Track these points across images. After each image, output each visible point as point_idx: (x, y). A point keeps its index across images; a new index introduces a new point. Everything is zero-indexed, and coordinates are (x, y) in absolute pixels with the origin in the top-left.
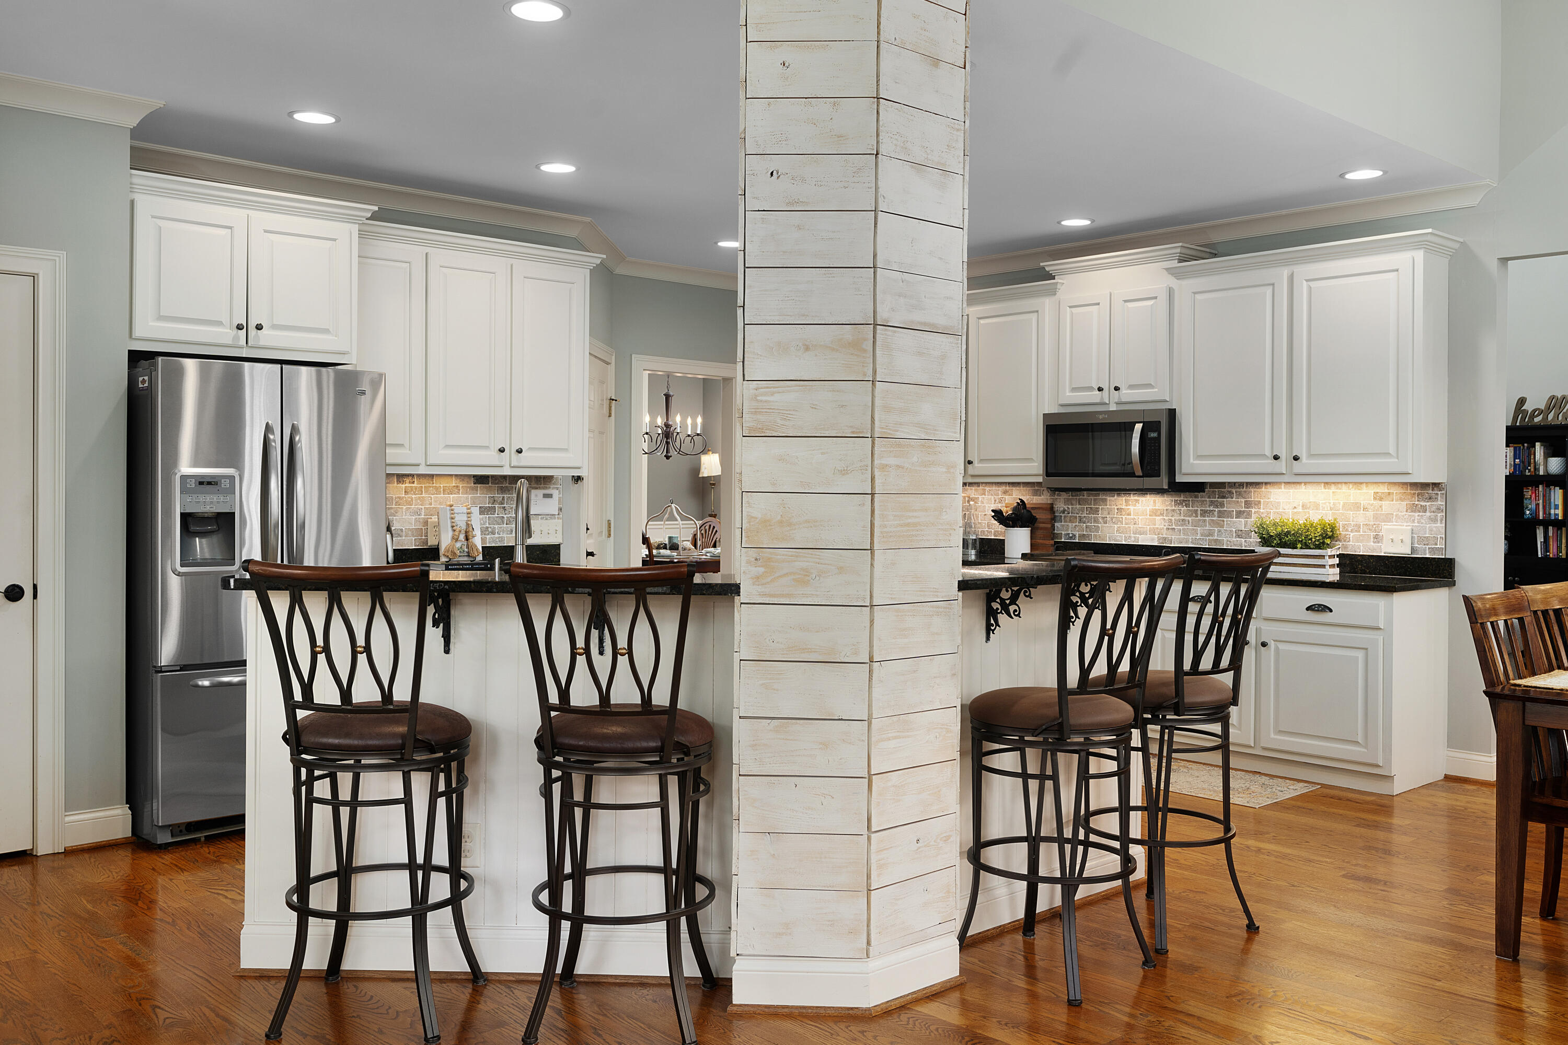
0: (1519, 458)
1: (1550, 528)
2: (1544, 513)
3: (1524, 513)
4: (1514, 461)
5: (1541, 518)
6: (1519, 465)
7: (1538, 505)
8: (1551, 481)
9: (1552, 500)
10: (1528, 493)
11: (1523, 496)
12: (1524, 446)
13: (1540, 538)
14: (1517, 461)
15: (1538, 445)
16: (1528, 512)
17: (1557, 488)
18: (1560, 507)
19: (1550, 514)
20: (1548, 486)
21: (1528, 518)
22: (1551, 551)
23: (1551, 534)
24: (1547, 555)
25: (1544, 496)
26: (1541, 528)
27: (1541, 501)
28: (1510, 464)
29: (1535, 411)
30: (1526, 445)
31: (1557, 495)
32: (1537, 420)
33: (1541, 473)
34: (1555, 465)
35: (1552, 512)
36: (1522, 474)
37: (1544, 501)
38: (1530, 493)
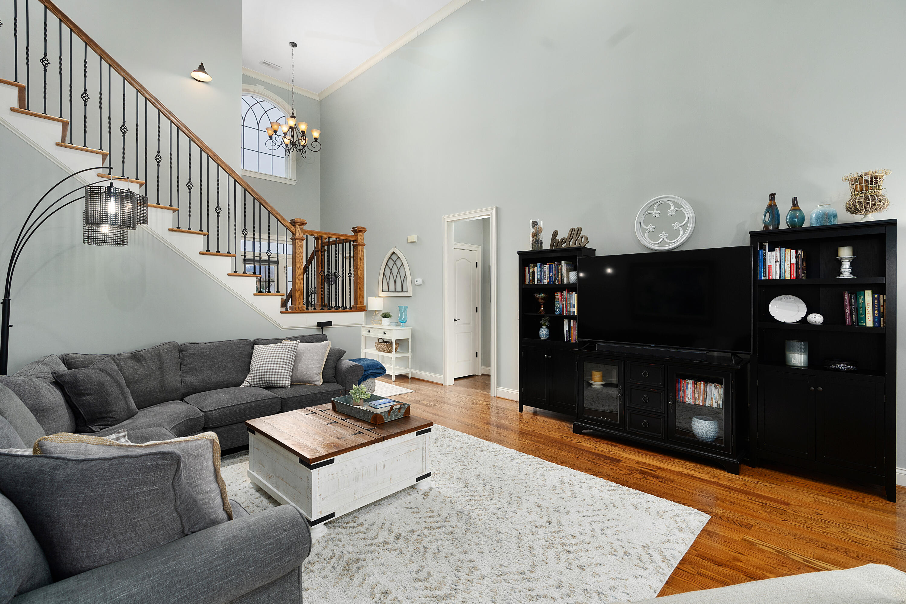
0: (552, 273)
1: (572, 321)
2: (566, 311)
3: (555, 311)
4: (550, 274)
5: (565, 314)
6: (552, 277)
7: (563, 305)
8: (570, 288)
9: (571, 302)
10: (558, 296)
11: (554, 298)
12: (555, 264)
13: (566, 328)
14: (551, 274)
15: (563, 262)
16: (557, 310)
17: (574, 293)
18: (576, 306)
19: (570, 311)
20: (568, 291)
21: (558, 314)
22: (572, 337)
23: (572, 325)
24: (570, 340)
25: (566, 299)
26: (567, 320)
27: (564, 303)
28: (548, 277)
29: (563, 239)
30: (556, 263)
31: (574, 298)
32: (564, 246)
33: (565, 282)
34: (573, 277)
35: (571, 310)
36: (554, 284)
37: (566, 303)
38: (559, 296)
